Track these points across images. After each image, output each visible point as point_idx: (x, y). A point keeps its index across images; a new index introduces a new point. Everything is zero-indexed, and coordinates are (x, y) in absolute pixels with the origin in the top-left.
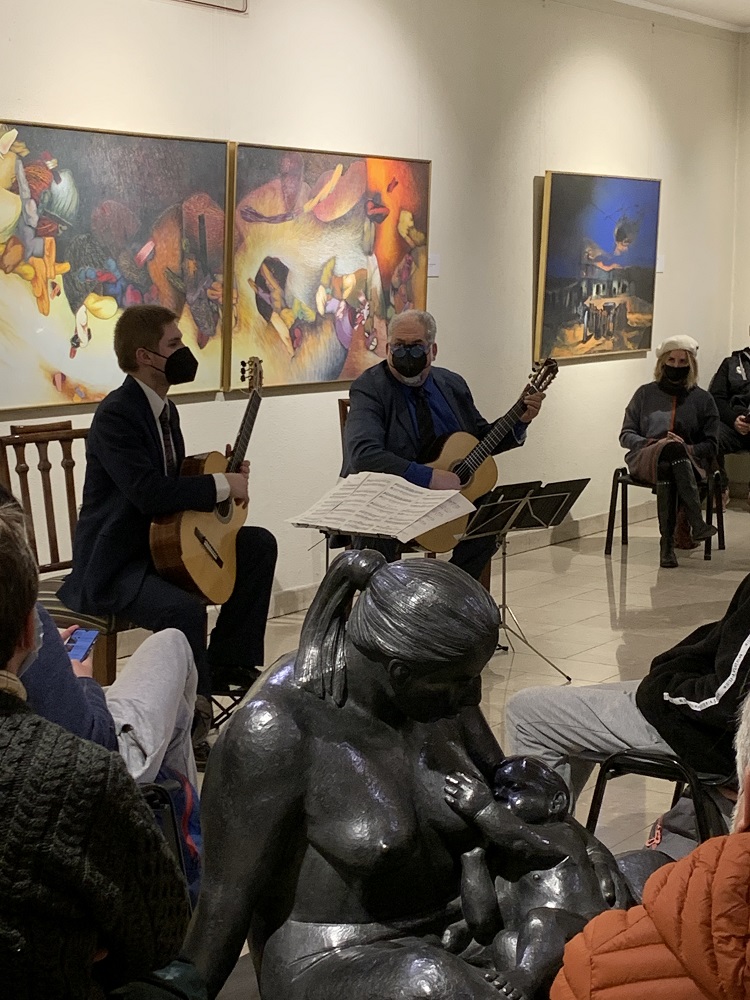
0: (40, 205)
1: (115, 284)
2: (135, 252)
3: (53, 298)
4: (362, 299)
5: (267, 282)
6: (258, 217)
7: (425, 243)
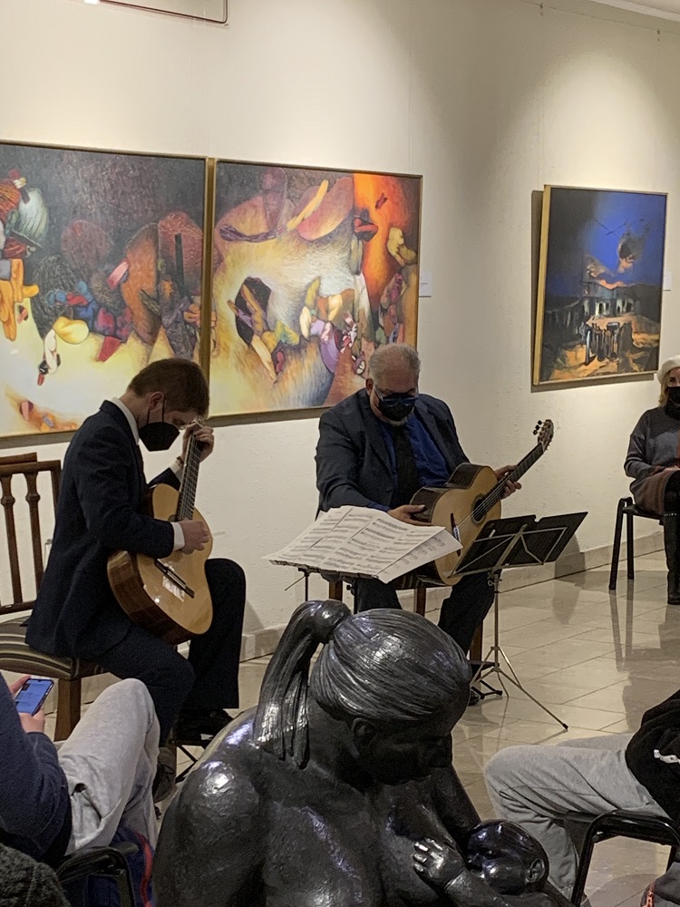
0: (8, 225)
1: (86, 307)
2: (108, 274)
3: (20, 321)
4: (349, 320)
5: (248, 304)
6: (239, 236)
7: (416, 262)
